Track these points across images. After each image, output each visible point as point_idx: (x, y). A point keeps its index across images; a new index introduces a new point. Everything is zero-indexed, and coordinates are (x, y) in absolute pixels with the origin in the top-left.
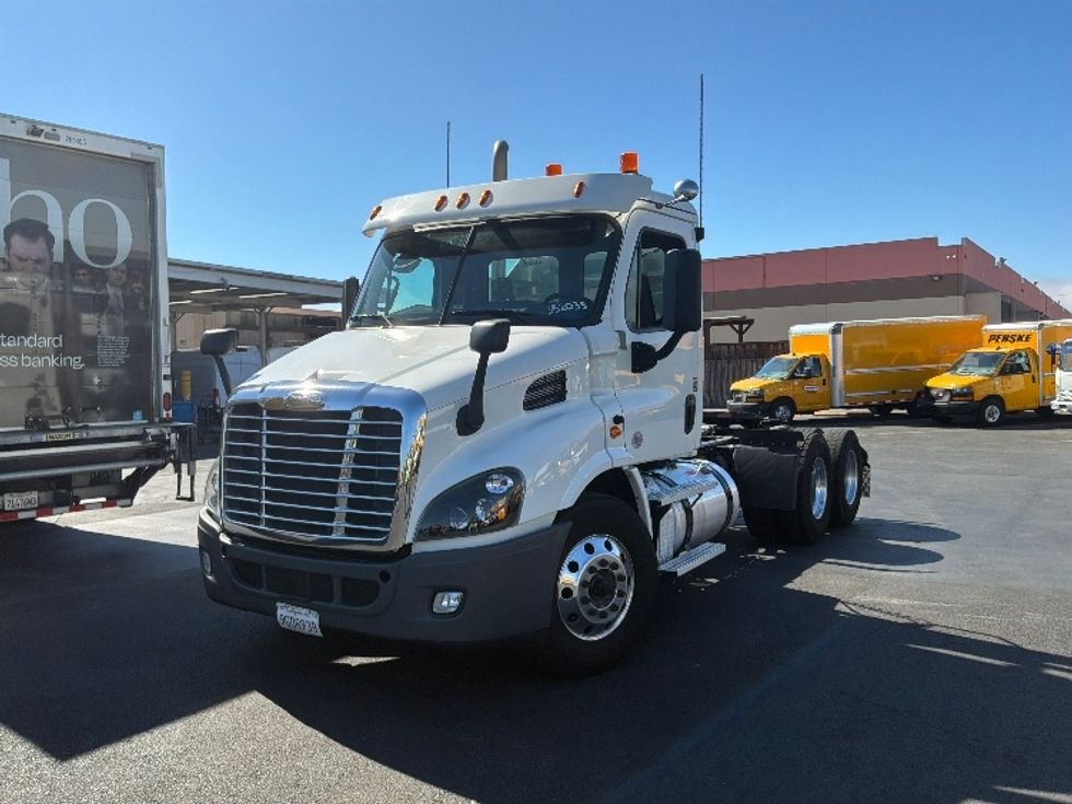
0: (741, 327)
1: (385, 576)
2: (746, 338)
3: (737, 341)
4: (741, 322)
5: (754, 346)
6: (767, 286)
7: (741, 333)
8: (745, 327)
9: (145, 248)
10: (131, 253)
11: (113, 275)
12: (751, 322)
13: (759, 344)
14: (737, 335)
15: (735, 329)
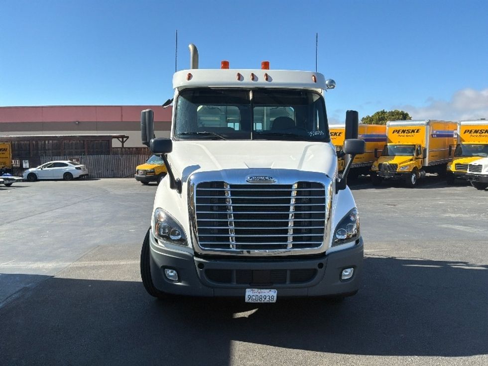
0: (123, 140)
1: (321, 265)
2: (126, 145)
3: (121, 146)
4: (123, 137)
5: (135, 149)
6: (123, 120)
7: (123, 142)
8: (125, 139)
12: (128, 137)
13: (137, 148)
14: (121, 144)
15: (120, 141)
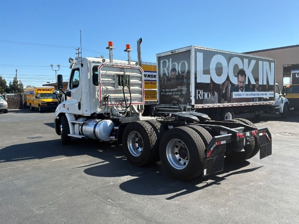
9: (189, 69)
10: (188, 70)
11: (185, 76)
